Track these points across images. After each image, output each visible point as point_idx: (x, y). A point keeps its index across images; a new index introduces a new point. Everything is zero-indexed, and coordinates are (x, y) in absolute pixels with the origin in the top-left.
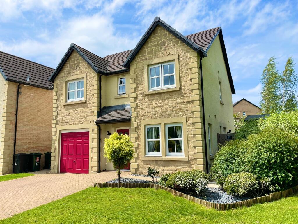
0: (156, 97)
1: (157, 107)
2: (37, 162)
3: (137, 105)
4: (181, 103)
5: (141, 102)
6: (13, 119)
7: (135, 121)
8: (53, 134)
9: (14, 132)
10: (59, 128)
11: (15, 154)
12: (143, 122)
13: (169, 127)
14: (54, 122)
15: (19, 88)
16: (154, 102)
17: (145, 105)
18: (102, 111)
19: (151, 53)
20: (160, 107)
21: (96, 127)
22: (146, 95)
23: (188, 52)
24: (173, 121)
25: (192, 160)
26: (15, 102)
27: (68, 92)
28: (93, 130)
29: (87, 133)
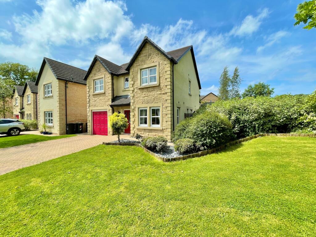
0: (145, 90)
1: (145, 96)
2: (80, 128)
3: (134, 95)
4: (160, 94)
5: (136, 93)
6: (64, 103)
7: (133, 105)
8: (88, 112)
9: (65, 111)
10: (91, 108)
11: (67, 123)
12: (137, 106)
13: (152, 109)
14: (88, 105)
15: (66, 84)
16: (144, 93)
17: (139, 95)
18: (114, 99)
19: (142, 61)
20: (147, 96)
21: (111, 108)
22: (139, 89)
23: (165, 61)
24: (155, 105)
25: (165, 129)
26: (64, 92)
27: (95, 86)
28: (109, 110)
29: (106, 112)
